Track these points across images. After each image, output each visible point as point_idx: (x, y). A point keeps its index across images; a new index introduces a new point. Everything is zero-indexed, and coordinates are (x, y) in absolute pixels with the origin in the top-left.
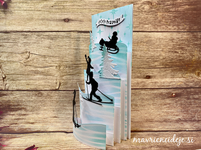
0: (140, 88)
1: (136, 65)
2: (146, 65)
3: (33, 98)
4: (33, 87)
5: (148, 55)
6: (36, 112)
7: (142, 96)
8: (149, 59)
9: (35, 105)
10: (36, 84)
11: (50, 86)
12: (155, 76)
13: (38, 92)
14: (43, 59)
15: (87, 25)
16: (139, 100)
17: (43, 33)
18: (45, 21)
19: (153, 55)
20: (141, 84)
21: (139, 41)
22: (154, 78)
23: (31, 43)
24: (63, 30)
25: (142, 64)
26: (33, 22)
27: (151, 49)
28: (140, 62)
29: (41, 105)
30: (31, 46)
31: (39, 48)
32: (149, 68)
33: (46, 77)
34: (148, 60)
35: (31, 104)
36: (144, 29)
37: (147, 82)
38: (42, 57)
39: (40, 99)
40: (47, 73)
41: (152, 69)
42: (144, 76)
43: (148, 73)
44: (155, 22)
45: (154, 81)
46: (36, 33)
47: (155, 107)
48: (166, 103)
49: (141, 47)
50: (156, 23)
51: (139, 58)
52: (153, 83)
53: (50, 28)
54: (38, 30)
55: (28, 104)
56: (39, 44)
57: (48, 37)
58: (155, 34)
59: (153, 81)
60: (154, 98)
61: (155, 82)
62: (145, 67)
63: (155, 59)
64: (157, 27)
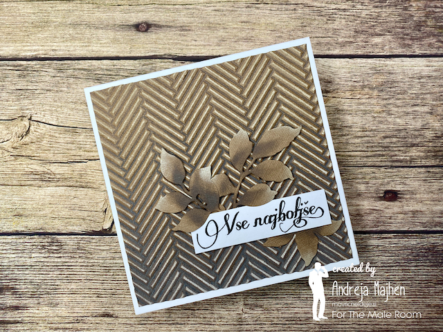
0: (364, 230)
1: (350, 156)
2: (383, 155)
3: (33, 255)
4: (33, 223)
5: (385, 127)
8: (390, 137)
9: (41, 277)
10: (42, 213)
11: (84, 219)
12: (412, 193)
13: (48, 238)
14: (68, 137)
15: (202, 38)
17: (73, 62)
18: (81, 30)
19: (401, 128)
20: (370, 218)
21: (356, 84)
22: (410, 198)
23: (38, 92)
24: (133, 55)
25: (369, 154)
26: (47, 33)
27: (396, 109)
28: (364, 149)
29: (60, 277)
30: (37, 101)
31: (60, 105)
32: (392, 167)
33: (73, 193)
34: (388, 140)
36: (371, 50)
37: (387, 211)
38: (66, 131)
40: (77, 182)
41: (401, 169)
42: (377, 191)
43: (388, 183)
44: (403, 28)
45: (411, 208)
46: (55, 62)
49: (364, 101)
50: (407, 32)
51: (359, 134)
52: (405, 214)
53: (94, 48)
54: (60, 54)
55: (19, 274)
56: (60, 94)
57: (88, 75)
58: (405, 63)
59: (406, 208)
61: (414, 212)
62: (378, 164)
63: (410, 140)
64: (410, 42)
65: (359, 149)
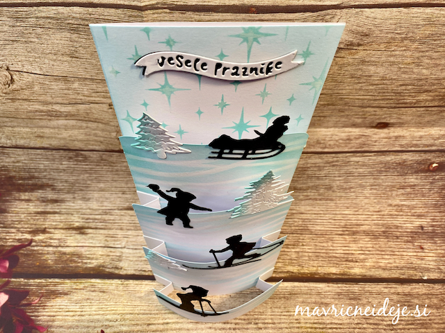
0: (350, 150)
1: (358, 99)
2: (391, 99)
4: (55, 142)
5: (407, 76)
6: (80, 194)
7: (351, 169)
8: (407, 85)
9: (74, 178)
10: (60, 136)
11: (101, 142)
13: (73, 152)
14: (61, 85)
16: (340, 176)
19: (423, 77)
20: (357, 142)
22: (399, 127)
25: (378, 98)
28: (375, 94)
29: (90, 178)
31: (37, 55)
32: (395, 108)
33: (85, 125)
34: (403, 88)
35: (64, 176)
37: (375, 136)
39: (84, 167)
40: (85, 117)
42: (371, 123)
43: (385, 118)
45: (396, 134)
47: (375, 191)
48: (406, 184)
51: (377, 82)
52: (389, 138)
55: (55, 175)
56: (32, 45)
59: (392, 134)
60: (380, 172)
61: (397, 137)
62: (382, 105)
63: (426, 87)
65: (370, 94)
